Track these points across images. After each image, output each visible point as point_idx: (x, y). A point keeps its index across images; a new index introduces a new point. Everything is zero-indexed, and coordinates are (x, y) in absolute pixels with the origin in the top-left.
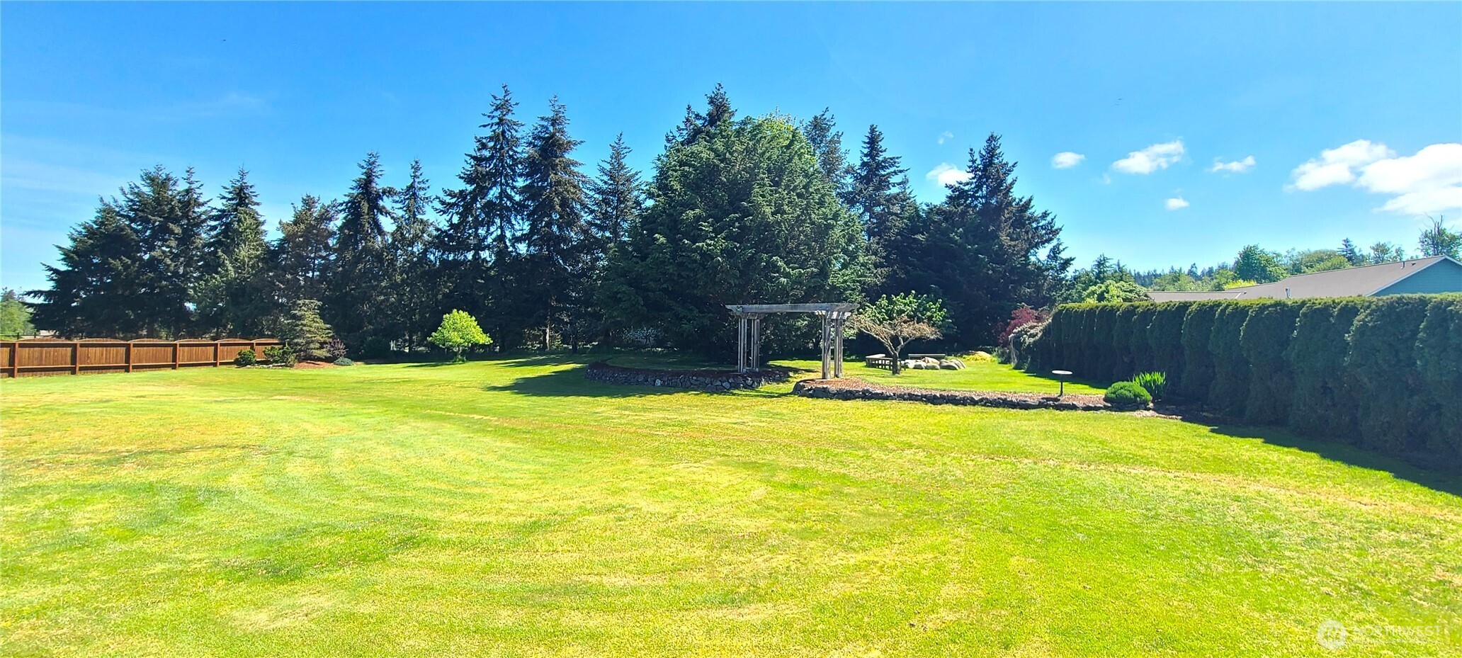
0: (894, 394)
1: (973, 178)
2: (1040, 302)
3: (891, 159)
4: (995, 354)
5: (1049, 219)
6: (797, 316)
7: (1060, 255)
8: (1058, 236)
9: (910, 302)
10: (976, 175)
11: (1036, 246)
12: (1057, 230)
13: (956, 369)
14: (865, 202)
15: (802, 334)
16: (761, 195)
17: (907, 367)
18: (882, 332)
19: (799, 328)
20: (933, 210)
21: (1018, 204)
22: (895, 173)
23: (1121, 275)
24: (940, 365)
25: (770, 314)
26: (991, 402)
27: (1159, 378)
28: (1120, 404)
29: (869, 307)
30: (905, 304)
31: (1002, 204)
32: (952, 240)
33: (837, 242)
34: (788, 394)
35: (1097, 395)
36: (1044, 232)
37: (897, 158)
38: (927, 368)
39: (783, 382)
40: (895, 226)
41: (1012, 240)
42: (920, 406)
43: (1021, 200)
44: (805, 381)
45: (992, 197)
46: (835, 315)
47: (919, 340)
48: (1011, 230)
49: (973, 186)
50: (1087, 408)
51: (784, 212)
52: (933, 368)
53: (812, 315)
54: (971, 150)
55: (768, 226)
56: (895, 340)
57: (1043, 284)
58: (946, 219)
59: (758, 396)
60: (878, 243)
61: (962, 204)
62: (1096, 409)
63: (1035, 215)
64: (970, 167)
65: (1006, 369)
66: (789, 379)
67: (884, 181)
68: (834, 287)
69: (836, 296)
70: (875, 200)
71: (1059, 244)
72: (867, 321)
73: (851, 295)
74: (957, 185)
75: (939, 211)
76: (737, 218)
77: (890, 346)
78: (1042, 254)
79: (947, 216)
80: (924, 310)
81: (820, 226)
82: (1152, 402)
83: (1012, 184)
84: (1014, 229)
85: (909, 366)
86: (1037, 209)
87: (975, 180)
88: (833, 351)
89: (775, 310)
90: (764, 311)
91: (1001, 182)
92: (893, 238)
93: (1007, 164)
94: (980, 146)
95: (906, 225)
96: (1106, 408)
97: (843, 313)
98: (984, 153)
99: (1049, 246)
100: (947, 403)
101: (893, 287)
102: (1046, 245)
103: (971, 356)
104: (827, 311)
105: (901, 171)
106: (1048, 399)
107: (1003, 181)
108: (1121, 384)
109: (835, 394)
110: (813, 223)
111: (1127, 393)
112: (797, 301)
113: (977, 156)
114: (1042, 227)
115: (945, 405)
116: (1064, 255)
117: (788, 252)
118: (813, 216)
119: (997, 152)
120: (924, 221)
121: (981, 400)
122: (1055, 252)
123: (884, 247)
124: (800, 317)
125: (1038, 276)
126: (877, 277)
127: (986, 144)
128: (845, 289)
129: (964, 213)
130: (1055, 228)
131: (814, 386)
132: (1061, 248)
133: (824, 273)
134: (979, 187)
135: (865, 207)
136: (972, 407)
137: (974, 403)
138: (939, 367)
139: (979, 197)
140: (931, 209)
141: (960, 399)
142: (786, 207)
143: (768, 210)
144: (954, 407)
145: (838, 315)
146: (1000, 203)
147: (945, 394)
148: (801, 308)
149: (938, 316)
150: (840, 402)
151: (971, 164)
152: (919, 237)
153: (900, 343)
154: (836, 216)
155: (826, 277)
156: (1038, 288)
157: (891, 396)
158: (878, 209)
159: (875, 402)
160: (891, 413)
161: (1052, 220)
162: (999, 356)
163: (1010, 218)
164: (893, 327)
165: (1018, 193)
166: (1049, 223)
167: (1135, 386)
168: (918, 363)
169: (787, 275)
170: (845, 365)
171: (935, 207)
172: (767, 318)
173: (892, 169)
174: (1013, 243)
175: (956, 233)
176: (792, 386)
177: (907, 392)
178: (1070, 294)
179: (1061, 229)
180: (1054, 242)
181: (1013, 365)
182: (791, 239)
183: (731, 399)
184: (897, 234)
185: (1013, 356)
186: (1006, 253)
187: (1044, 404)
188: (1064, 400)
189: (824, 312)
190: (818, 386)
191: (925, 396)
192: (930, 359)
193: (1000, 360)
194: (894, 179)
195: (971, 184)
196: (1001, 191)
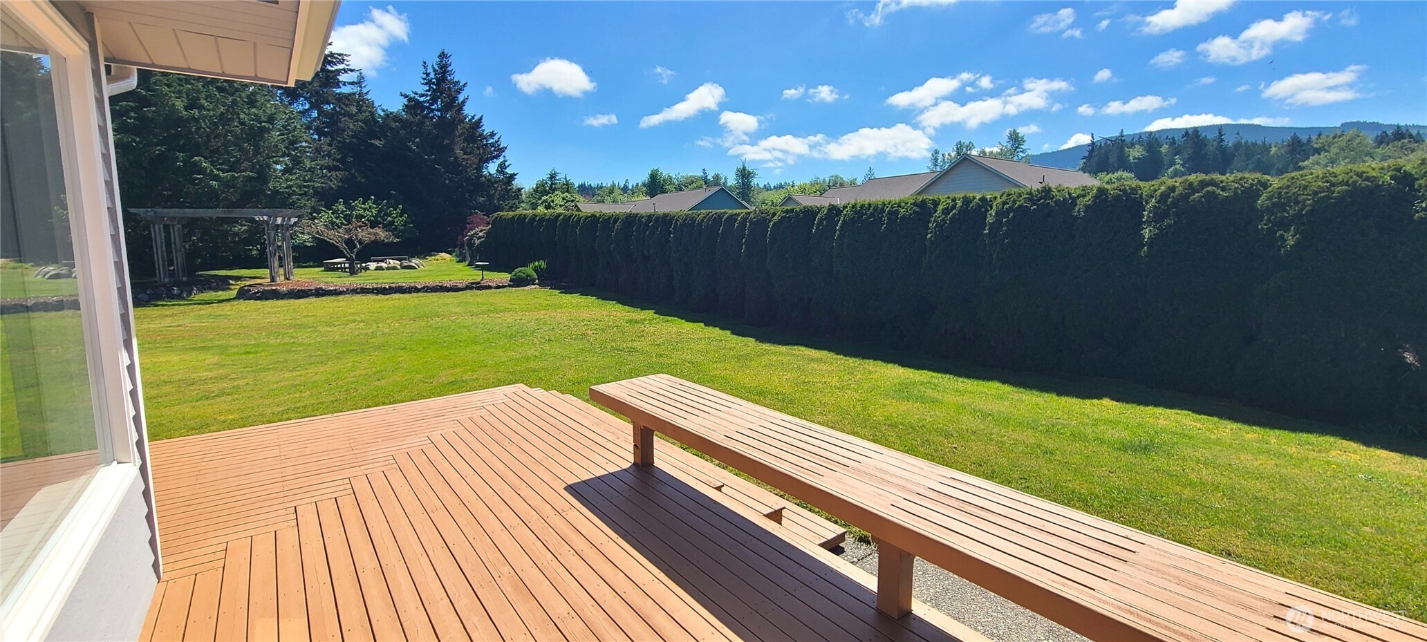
0: (347, 290)
1: (429, 91)
2: (489, 209)
3: (340, 55)
4: (454, 254)
5: (496, 138)
6: (235, 221)
7: (506, 171)
8: (503, 154)
9: (370, 207)
10: (430, 87)
11: (487, 161)
12: (503, 148)
13: (415, 268)
14: (310, 97)
15: (240, 239)
16: (166, 85)
17: (368, 269)
18: (336, 237)
19: (236, 234)
20: (388, 116)
21: (470, 120)
22: (345, 71)
23: (567, 187)
24: (400, 265)
25: (197, 219)
26: (430, 289)
27: (543, 264)
28: (518, 283)
29: (325, 212)
30: (365, 209)
31: (455, 120)
32: (410, 149)
33: (276, 146)
34: (231, 299)
35: (505, 277)
36: (493, 149)
37: (345, 55)
38: (388, 269)
39: (223, 290)
40: (348, 128)
41: (465, 153)
42: (371, 297)
43: (473, 118)
44: (250, 286)
45: (447, 111)
46: (279, 221)
47: (375, 243)
48: (465, 145)
49: (428, 98)
50: (498, 287)
51: (201, 107)
52: (394, 268)
53: (252, 221)
54: (425, 63)
55: (180, 121)
56: (350, 243)
57: (494, 194)
58: (404, 127)
59: (191, 304)
60: (330, 145)
61: (419, 114)
62: (504, 287)
63: (485, 133)
64: (424, 79)
65: (461, 266)
66: (231, 287)
67: (332, 78)
68: (276, 192)
69: (280, 201)
70: (323, 97)
71: (505, 161)
72: (320, 226)
73: (298, 199)
74: (412, 95)
75: (395, 117)
76: (131, 107)
77: (345, 249)
78: (492, 168)
79: (405, 124)
80: (384, 215)
81: (251, 127)
82: (538, 279)
83: (464, 102)
84: (468, 144)
85: (370, 268)
86: (487, 128)
87: (430, 93)
88: (280, 258)
89: (202, 215)
90: (188, 215)
91: (454, 99)
92: (348, 141)
93: (458, 82)
94: (433, 61)
95: (362, 128)
96: (510, 286)
97: (289, 219)
98: (437, 68)
99: (498, 162)
100: (395, 293)
101: (349, 192)
102: (495, 160)
103: (433, 257)
104: (270, 217)
105: (352, 71)
106: (472, 283)
107: (455, 99)
108: (520, 269)
109: (286, 294)
110: (242, 123)
111: (522, 274)
112: (231, 205)
113: (430, 70)
114: (490, 144)
115: (393, 295)
116: (509, 171)
117: (211, 152)
118: (242, 116)
119: (449, 69)
120: (380, 126)
121: (423, 288)
122: (502, 167)
123: (338, 148)
124: (237, 222)
125: (489, 186)
126: (331, 181)
127: (438, 60)
128: (290, 195)
129: (421, 123)
130: (501, 146)
131: (261, 288)
132: (507, 164)
133: (263, 175)
134: (434, 100)
135: (311, 103)
136: (416, 294)
137: (417, 290)
138: (399, 267)
139: (435, 109)
140: (387, 115)
141: (406, 288)
142: (203, 102)
143: (179, 104)
144: (402, 295)
145: (283, 220)
146: (454, 119)
147: (394, 286)
148: (236, 213)
149: (400, 221)
150: (292, 301)
151: (425, 76)
152: (377, 142)
153: (356, 247)
154: (271, 119)
155: (266, 181)
156: (491, 197)
157: (344, 291)
158: (329, 107)
159: (329, 298)
160: (343, 304)
161: (499, 139)
162: (457, 256)
163: (463, 133)
164: (348, 231)
165: (469, 111)
166: (497, 142)
167: (529, 270)
168: (379, 265)
169: (216, 178)
170: (296, 271)
171: (391, 113)
172: (191, 225)
173: (341, 67)
174: (465, 157)
175: (414, 143)
176: (235, 292)
177: (359, 286)
178: (514, 204)
179: (506, 148)
180: (501, 159)
181: (467, 262)
182: (215, 138)
183: (153, 310)
184: (352, 137)
185: (467, 255)
186: (461, 165)
187: (470, 287)
188: (483, 283)
189: (265, 218)
190: (266, 289)
191: (376, 289)
192: (391, 261)
193: (458, 259)
194: (343, 77)
195: (427, 96)
196: (454, 107)
